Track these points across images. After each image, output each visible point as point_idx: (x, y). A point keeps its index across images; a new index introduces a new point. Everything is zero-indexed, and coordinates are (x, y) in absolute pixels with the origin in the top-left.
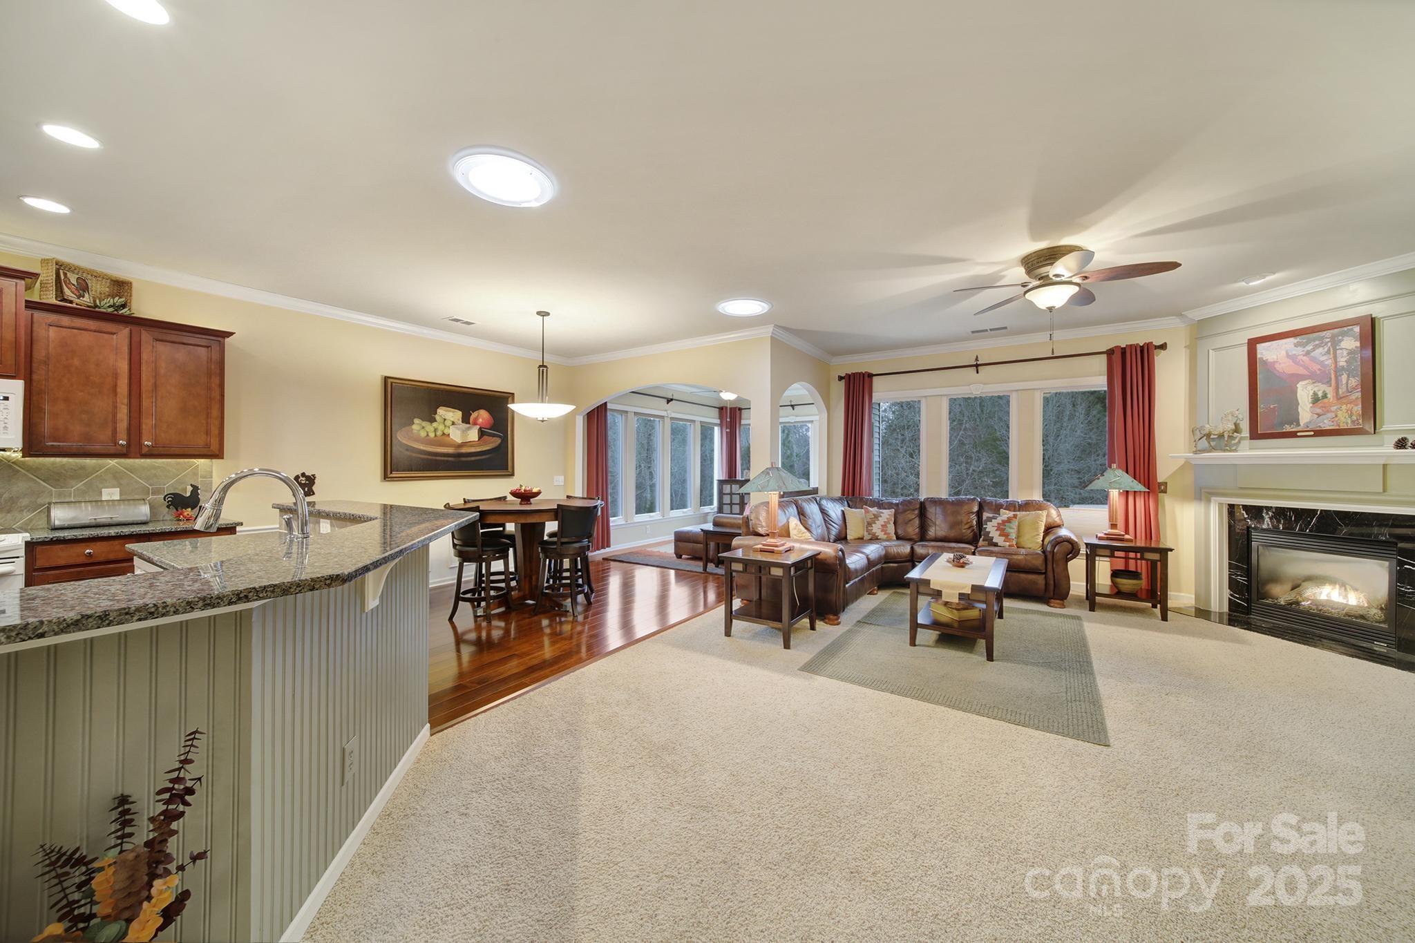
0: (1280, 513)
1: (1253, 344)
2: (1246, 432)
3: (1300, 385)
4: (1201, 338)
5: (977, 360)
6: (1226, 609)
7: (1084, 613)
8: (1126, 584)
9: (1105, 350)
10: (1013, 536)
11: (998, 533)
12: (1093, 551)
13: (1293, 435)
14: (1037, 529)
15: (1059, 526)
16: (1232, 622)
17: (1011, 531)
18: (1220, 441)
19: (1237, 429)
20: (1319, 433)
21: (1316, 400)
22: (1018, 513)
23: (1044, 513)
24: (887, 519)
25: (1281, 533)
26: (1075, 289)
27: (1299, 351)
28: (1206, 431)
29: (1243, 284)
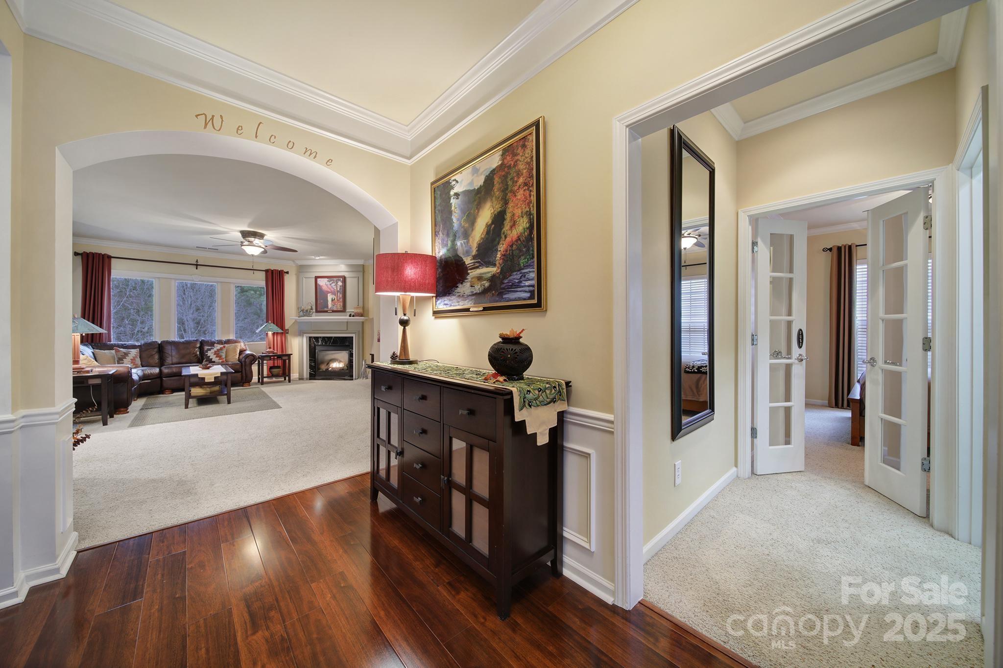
0: (324, 338)
1: (316, 278)
2: (314, 311)
3: (329, 295)
4: (301, 272)
5: (197, 261)
6: (308, 377)
7: (260, 386)
8: (275, 371)
9: (264, 269)
10: (224, 357)
11: (215, 356)
12: (262, 358)
13: (326, 312)
14: (236, 352)
15: (245, 350)
16: (310, 379)
17: (223, 354)
18: (306, 313)
19: (312, 309)
20: (333, 311)
21: (332, 300)
22: (226, 345)
23: (239, 344)
24: (135, 355)
25: (324, 346)
26: (263, 250)
27: (328, 283)
28: (302, 309)
29: (314, 257)
